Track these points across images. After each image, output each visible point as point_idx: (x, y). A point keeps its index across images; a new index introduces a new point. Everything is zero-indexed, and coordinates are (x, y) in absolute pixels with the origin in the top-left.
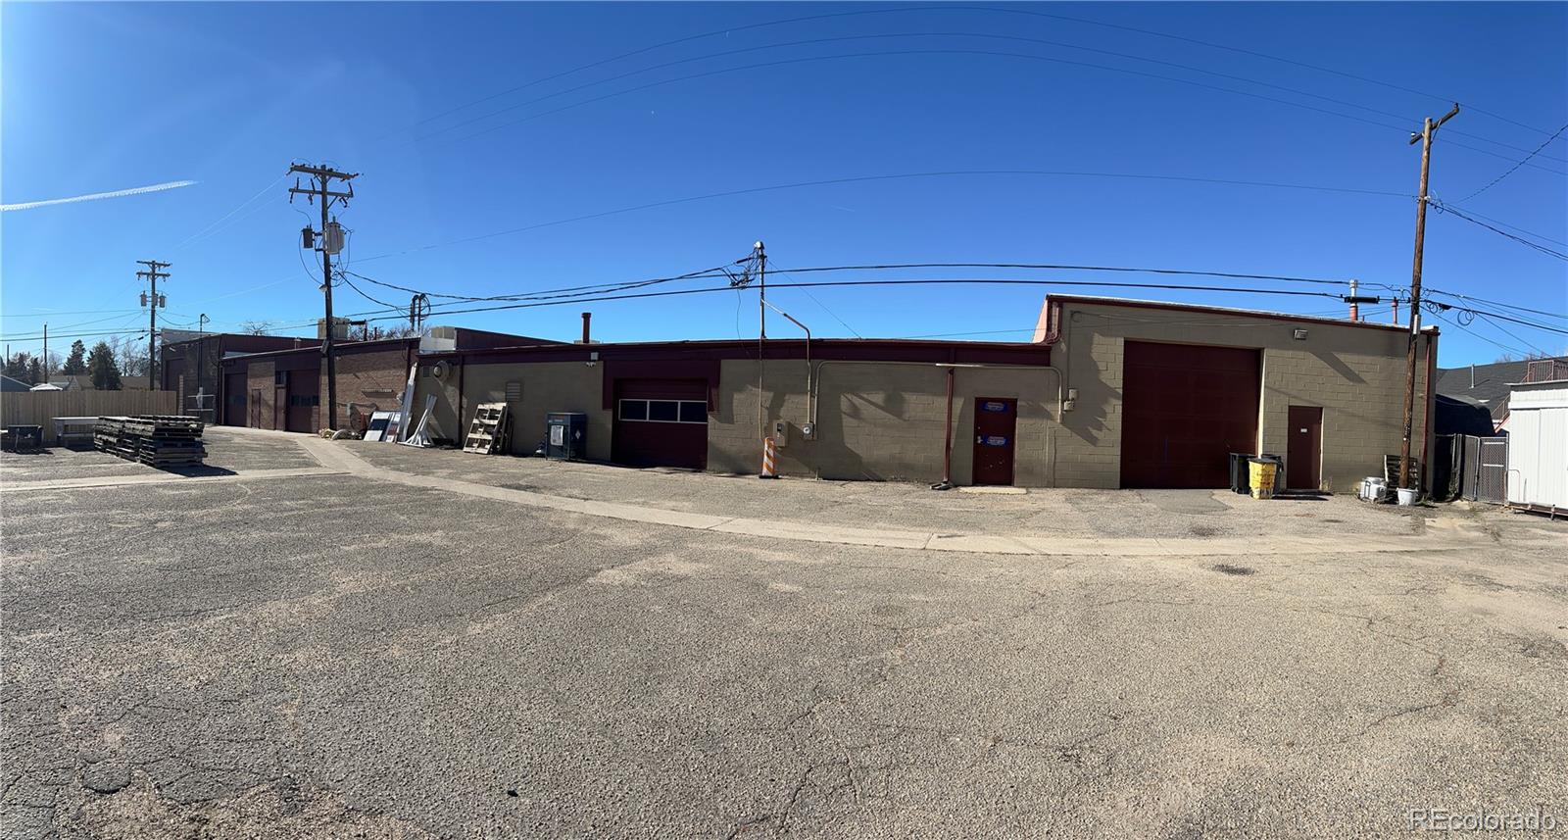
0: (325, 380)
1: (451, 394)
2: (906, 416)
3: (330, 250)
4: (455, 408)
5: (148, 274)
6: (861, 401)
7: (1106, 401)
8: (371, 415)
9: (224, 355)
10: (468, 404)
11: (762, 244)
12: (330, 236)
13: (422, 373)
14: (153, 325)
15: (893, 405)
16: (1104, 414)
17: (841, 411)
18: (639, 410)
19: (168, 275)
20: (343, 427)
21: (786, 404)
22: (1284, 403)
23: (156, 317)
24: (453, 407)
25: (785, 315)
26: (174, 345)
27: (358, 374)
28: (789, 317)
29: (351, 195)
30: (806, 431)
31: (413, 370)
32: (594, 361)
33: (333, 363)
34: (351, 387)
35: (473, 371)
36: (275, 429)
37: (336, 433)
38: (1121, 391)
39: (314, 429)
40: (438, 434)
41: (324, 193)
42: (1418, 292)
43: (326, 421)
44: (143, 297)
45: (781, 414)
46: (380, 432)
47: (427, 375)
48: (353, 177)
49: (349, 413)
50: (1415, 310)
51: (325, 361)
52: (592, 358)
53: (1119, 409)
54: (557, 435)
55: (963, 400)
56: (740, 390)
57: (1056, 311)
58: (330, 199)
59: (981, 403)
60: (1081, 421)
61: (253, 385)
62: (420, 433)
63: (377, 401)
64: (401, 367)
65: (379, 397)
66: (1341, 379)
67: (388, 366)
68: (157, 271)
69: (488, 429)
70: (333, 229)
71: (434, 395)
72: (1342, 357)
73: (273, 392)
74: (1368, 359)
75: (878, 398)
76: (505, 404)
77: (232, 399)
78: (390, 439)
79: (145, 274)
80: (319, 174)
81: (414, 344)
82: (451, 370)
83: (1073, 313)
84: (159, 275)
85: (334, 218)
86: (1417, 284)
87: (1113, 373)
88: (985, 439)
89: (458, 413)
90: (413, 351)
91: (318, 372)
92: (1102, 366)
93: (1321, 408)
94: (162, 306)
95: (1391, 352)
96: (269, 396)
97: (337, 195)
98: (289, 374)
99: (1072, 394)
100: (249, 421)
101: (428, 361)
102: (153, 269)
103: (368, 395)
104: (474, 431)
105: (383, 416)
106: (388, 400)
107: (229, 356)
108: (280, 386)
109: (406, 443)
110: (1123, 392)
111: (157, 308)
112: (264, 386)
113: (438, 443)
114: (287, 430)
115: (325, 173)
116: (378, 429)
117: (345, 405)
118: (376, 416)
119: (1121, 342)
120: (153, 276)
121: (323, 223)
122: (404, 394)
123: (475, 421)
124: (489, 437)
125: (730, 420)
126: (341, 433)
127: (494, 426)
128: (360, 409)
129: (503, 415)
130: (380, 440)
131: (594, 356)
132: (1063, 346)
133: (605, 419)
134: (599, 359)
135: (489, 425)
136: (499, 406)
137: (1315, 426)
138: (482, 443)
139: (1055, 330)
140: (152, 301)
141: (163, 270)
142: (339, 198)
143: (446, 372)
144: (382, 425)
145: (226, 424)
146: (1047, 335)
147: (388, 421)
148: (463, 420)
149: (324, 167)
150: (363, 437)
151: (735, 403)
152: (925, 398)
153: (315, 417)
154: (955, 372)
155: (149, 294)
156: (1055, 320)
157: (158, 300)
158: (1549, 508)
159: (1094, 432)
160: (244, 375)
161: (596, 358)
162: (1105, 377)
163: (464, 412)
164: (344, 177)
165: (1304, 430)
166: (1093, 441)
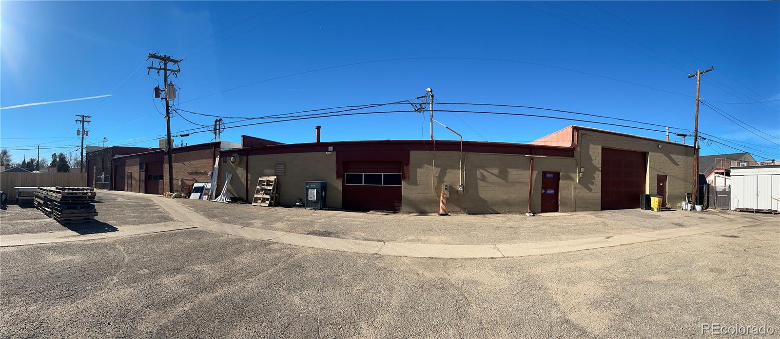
0: (166, 166)
1: (241, 172)
2: (510, 180)
3: (169, 98)
4: (243, 180)
5: (81, 121)
6: (486, 172)
7: (594, 173)
8: (193, 185)
9: (114, 156)
10: (251, 178)
11: (431, 89)
12: (169, 91)
13: (222, 162)
14: (82, 144)
15: (503, 175)
16: (594, 178)
17: (477, 178)
18: (358, 179)
19: (90, 121)
20: (177, 191)
21: (447, 175)
22: (656, 173)
23: (84, 140)
24: (242, 180)
25: (448, 128)
26: (92, 152)
27: (185, 163)
28: (450, 129)
29: (179, 71)
30: (461, 189)
31: (217, 160)
32: (330, 151)
33: (171, 157)
34: (181, 170)
35: (254, 159)
36: (139, 192)
37: (174, 194)
38: (600, 169)
39: (160, 192)
40: (234, 195)
41: (165, 70)
42: (697, 133)
43: (167, 187)
44: (78, 131)
45: (444, 180)
46: (199, 194)
47: (225, 162)
48: (180, 62)
49: (180, 184)
50: (696, 139)
51: (166, 157)
52: (329, 150)
53: (600, 176)
54: (313, 194)
55: (537, 172)
56: (420, 167)
57: (576, 133)
58: (168, 73)
59: (544, 173)
60: (585, 182)
61: (128, 170)
62: (224, 194)
63: (197, 177)
64: (210, 158)
65: (197, 174)
66: (672, 165)
67: (202, 158)
68: (85, 120)
69: (266, 192)
70: (171, 87)
71: (230, 173)
72: (673, 156)
73: (138, 173)
74: (680, 157)
75: (496, 171)
76: (275, 177)
77: (118, 178)
78: (205, 198)
79: (79, 121)
80: (163, 59)
81: (217, 145)
82: (241, 159)
83: (582, 135)
84: (85, 121)
85: (171, 81)
86: (696, 130)
87: (597, 161)
88: (545, 191)
89: (245, 183)
90: (216, 149)
91: (162, 163)
92: (593, 158)
93: (666, 176)
94: (87, 135)
95: (687, 154)
96: (136, 175)
97: (172, 71)
98: (147, 164)
99: (582, 170)
100: (126, 188)
101: (226, 154)
102: (83, 118)
103: (191, 174)
104: (258, 192)
105: (201, 185)
106: (203, 176)
107: (116, 156)
108: (142, 170)
109: (215, 200)
110: (602, 169)
111: (85, 136)
112: (134, 170)
113: (234, 200)
114: (146, 192)
115: (166, 59)
116: (198, 192)
117: (178, 180)
118: (196, 185)
119: (600, 147)
120: (83, 122)
121: (165, 85)
122: (212, 173)
123: (258, 187)
124: (268, 197)
125: (415, 183)
126: (176, 195)
127: (270, 190)
128: (186, 182)
129: (275, 184)
130: (200, 198)
131: (331, 148)
132: (578, 149)
133: (338, 185)
134: (333, 151)
135: (266, 189)
136: (273, 178)
137: (664, 182)
138: (264, 200)
139: (576, 142)
140: (82, 133)
141: (88, 119)
142: (173, 73)
143: (238, 160)
144: (200, 190)
145: (115, 190)
146: (572, 144)
147: (203, 188)
148: (249, 186)
149: (165, 56)
150: (189, 198)
151: (418, 174)
152: (520, 172)
153: (160, 186)
154: (534, 159)
155: (81, 130)
156: (576, 137)
157: (85, 133)
158: (754, 209)
159: (591, 186)
160: (124, 166)
161: (332, 150)
162: (594, 162)
163: (249, 182)
164: (175, 62)
165: (661, 184)
166: (590, 190)
